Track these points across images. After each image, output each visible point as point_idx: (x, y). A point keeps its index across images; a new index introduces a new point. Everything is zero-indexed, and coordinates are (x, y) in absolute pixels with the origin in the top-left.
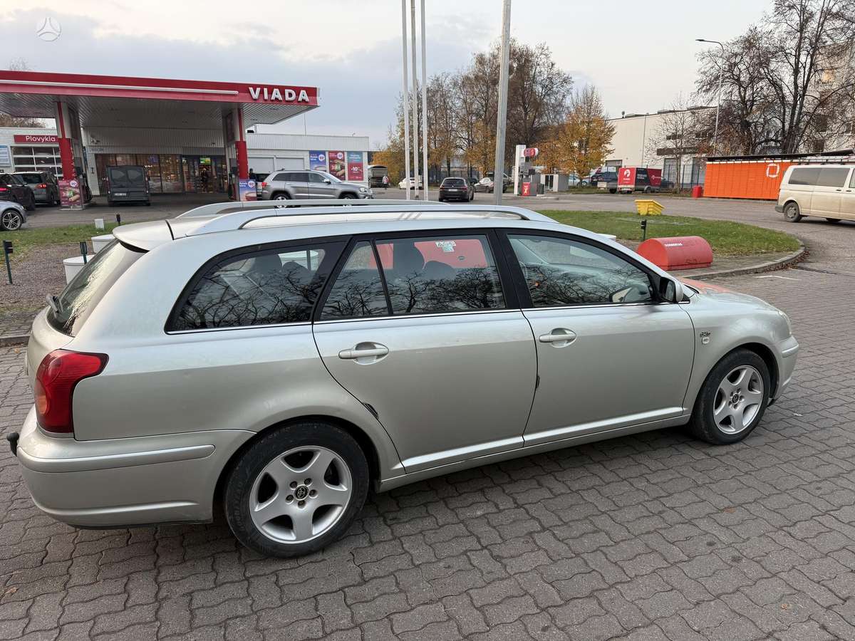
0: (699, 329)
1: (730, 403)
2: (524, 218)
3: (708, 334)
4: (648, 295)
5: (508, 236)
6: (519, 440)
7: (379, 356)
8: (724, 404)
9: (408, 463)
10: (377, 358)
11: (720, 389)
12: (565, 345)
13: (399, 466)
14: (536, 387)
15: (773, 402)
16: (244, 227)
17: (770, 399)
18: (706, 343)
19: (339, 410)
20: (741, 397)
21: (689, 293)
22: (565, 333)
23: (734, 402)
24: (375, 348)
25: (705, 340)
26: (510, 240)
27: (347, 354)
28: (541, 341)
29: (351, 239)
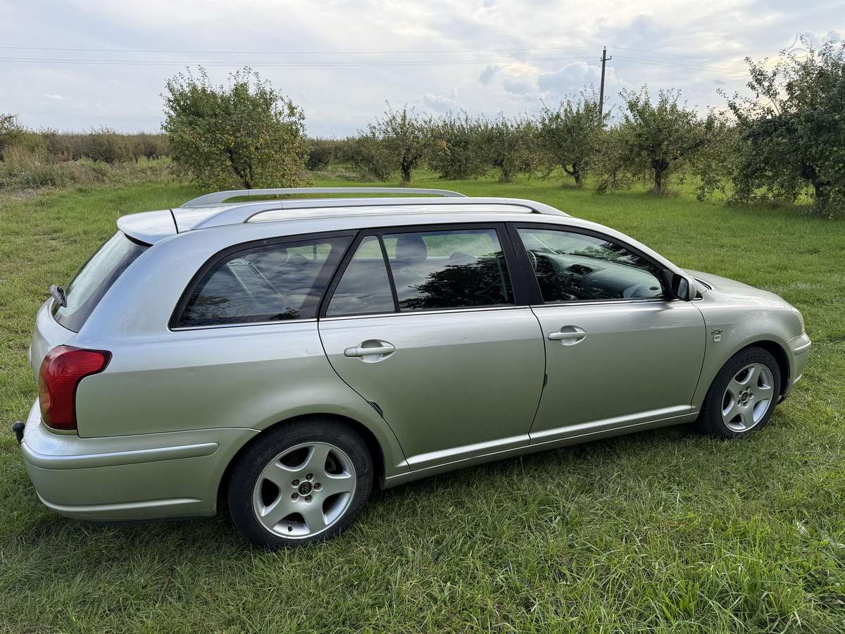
0: (710, 326)
1: (739, 402)
2: (534, 212)
3: (719, 332)
4: (660, 291)
5: (518, 230)
6: (525, 437)
7: (385, 354)
8: (732, 403)
9: (413, 460)
10: (384, 356)
11: (728, 390)
12: (574, 343)
13: (404, 463)
14: (544, 385)
15: (783, 399)
16: (249, 220)
17: (780, 397)
18: (717, 340)
19: (344, 408)
20: (751, 395)
21: (702, 289)
22: (575, 331)
23: (743, 400)
24: (381, 346)
25: (717, 338)
26: (520, 235)
27: (353, 351)
28: (550, 339)
29: (358, 233)
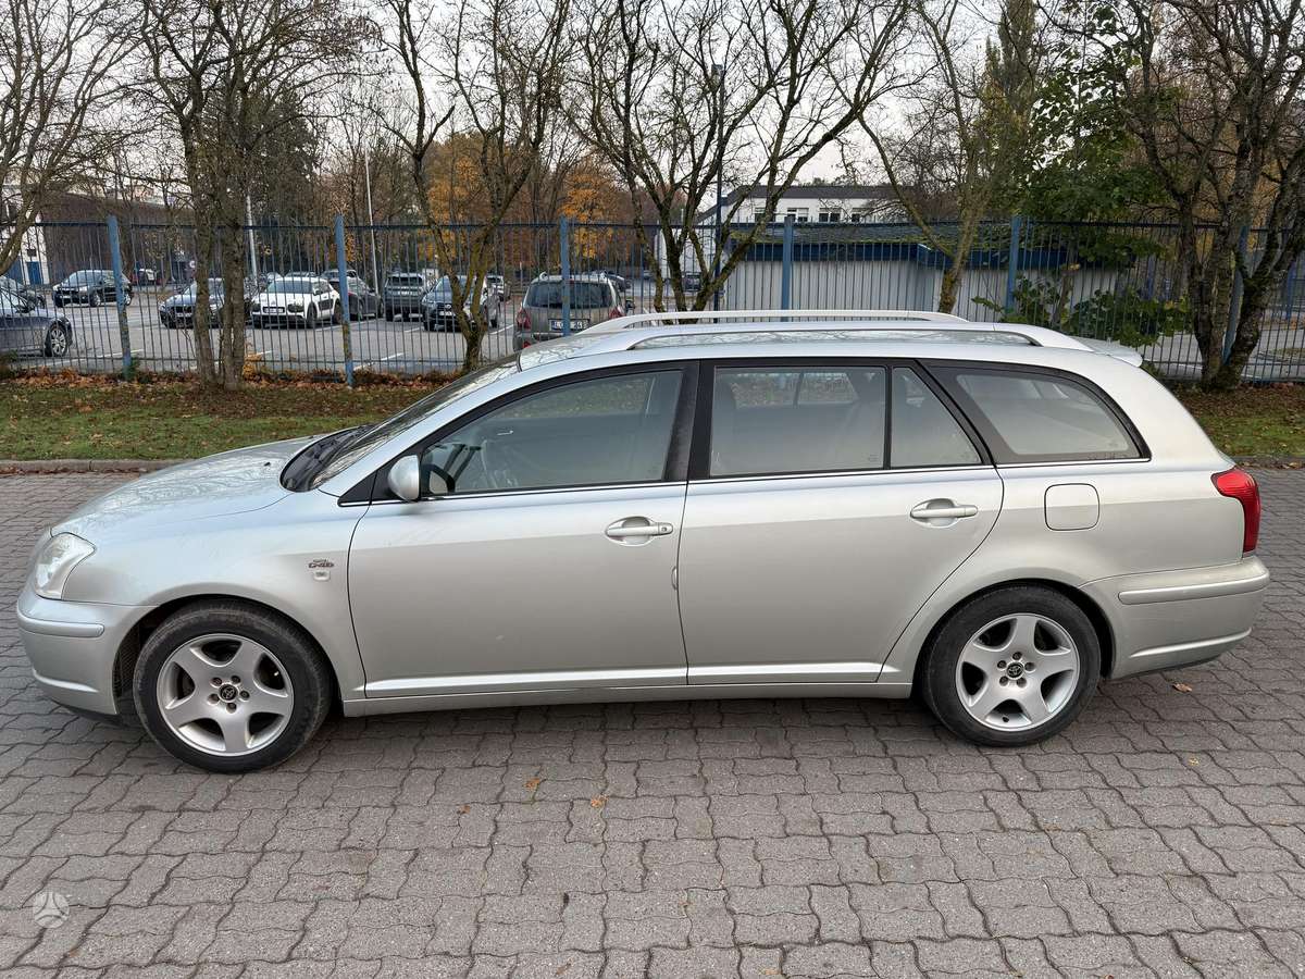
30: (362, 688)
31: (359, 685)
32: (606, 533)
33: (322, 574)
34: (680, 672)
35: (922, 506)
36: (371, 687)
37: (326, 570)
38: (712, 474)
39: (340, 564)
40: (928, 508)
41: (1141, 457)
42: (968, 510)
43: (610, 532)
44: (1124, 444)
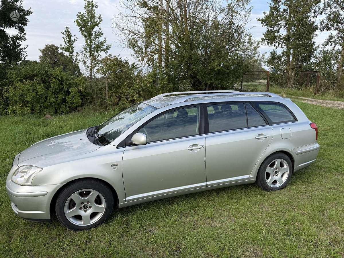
30: (125, 199)
31: (124, 199)
32: (188, 149)
33: (115, 168)
34: (205, 184)
35: (257, 136)
36: (127, 199)
37: (116, 167)
38: (210, 132)
39: (120, 165)
40: (259, 136)
41: (296, 121)
42: (267, 136)
43: (189, 149)
44: (292, 119)
